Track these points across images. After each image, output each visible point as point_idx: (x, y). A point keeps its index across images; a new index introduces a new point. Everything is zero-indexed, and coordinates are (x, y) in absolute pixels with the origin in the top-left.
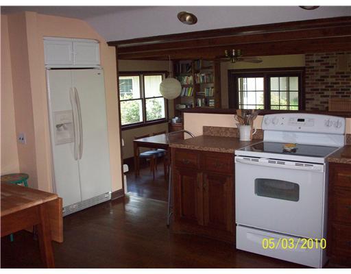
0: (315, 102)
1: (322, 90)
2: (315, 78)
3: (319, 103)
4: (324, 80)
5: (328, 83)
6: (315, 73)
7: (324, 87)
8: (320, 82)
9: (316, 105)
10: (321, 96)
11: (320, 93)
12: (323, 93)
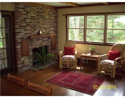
0: (22, 34)
1: (25, 26)
2: (21, 19)
3: (23, 34)
4: (25, 20)
5: (27, 22)
6: (21, 15)
7: (25, 25)
8: (24, 22)
9: (23, 36)
10: (25, 30)
11: (24, 28)
12: (25, 28)
